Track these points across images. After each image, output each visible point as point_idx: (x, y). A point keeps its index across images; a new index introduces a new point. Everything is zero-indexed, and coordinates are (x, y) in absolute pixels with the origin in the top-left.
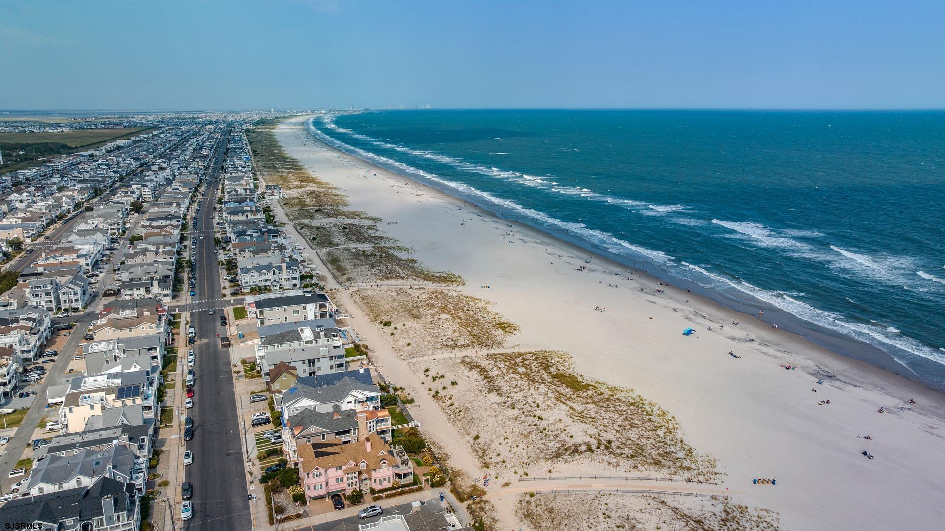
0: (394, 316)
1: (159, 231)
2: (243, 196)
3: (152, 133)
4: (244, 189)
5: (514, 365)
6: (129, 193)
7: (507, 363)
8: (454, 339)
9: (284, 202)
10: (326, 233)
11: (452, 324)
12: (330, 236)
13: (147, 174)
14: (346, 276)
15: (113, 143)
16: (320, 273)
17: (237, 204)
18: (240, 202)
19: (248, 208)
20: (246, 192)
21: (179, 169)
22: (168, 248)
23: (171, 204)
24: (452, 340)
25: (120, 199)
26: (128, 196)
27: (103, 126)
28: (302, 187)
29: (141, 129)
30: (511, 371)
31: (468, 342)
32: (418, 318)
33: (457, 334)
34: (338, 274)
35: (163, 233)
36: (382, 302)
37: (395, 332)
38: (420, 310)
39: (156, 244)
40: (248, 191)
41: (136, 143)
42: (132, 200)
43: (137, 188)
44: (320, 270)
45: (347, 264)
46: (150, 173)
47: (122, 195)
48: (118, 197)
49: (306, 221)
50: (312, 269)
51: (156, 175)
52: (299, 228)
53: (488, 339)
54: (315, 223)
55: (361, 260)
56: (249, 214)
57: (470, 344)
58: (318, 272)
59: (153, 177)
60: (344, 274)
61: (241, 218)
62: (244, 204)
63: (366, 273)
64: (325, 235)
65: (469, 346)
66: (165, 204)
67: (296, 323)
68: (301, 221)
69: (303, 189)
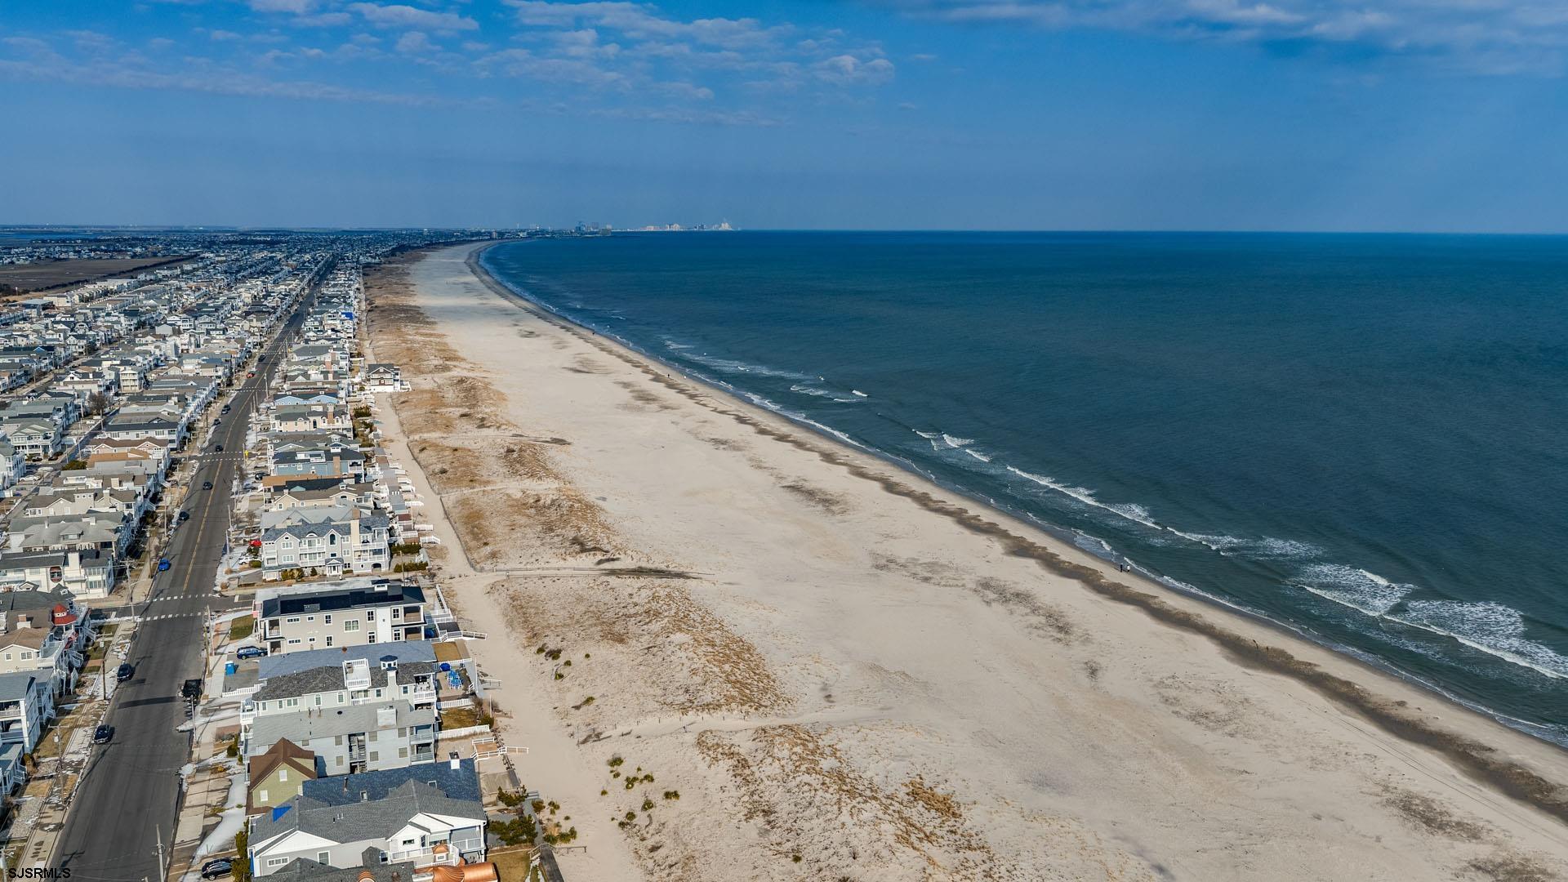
0: (571, 635)
1: (125, 450)
2: (319, 385)
3: (181, 267)
4: (322, 372)
5: (813, 753)
6: (91, 376)
7: (798, 749)
8: (692, 689)
9: (402, 399)
10: (469, 459)
11: (691, 655)
12: (476, 466)
13: (143, 340)
14: (488, 549)
15: (99, 284)
16: (438, 541)
17: (300, 401)
18: (306, 396)
19: (320, 409)
20: (326, 377)
21: (208, 332)
22: (128, 486)
23: (168, 398)
24: (687, 691)
25: (70, 387)
26: (86, 382)
27: (93, 254)
28: (446, 369)
29: (163, 260)
30: (803, 768)
31: (719, 698)
32: (621, 641)
33: (698, 679)
34: (473, 544)
35: (131, 455)
36: (550, 606)
37: (564, 671)
38: (630, 624)
39: (103, 478)
40: (330, 376)
41: (143, 286)
42: (95, 389)
43: (111, 368)
44: (438, 535)
45: (496, 526)
46: (150, 338)
47: (76, 379)
48: (66, 384)
49: (433, 436)
50: (421, 533)
51: (158, 344)
52: (416, 451)
53: (765, 691)
54: (453, 441)
55: (529, 516)
56: (318, 419)
57: (722, 701)
58: (433, 538)
59: (151, 348)
60: (486, 544)
61: (303, 426)
62: (313, 401)
63: (533, 542)
64: (467, 465)
65: (720, 706)
66: (155, 398)
67: (345, 649)
68: (426, 436)
69: (447, 374)
